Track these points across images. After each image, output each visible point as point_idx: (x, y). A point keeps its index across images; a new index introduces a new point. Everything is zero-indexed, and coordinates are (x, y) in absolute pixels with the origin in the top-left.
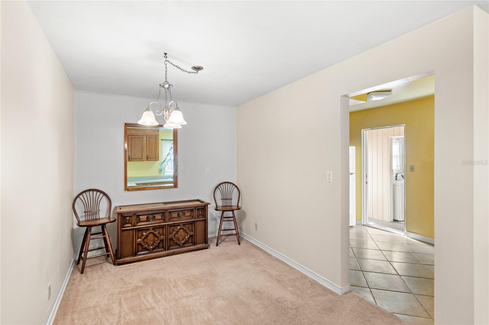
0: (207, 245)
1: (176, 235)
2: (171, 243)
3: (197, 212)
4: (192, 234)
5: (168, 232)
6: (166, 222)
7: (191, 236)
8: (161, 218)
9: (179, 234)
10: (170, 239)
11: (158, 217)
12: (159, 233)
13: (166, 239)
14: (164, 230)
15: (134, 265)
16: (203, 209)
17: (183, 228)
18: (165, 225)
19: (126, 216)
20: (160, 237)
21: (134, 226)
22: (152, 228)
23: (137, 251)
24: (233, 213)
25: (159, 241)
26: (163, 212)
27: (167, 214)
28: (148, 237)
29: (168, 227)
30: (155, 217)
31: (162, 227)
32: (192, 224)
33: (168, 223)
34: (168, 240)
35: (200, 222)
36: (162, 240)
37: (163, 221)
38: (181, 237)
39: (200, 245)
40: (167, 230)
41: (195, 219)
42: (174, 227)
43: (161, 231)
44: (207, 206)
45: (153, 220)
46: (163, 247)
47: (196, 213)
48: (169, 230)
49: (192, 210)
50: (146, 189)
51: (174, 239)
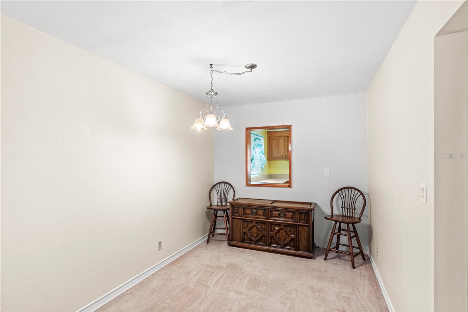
0: (311, 254)
1: (277, 234)
2: (272, 241)
3: (299, 216)
4: (294, 238)
5: (269, 229)
6: (267, 219)
7: (292, 239)
8: (263, 214)
9: (280, 234)
10: (271, 236)
11: (261, 212)
12: (261, 228)
13: (267, 234)
14: (266, 227)
15: (239, 250)
16: (306, 213)
17: (284, 228)
18: (267, 222)
19: (236, 206)
20: (262, 232)
21: (241, 217)
22: (255, 221)
23: (243, 239)
24: (348, 226)
25: (261, 236)
26: (265, 209)
27: (268, 212)
28: (253, 229)
29: (269, 224)
30: (257, 212)
31: (265, 223)
32: (293, 227)
33: (269, 220)
34: (269, 237)
35: (303, 228)
36: (264, 236)
37: (265, 218)
38: (283, 238)
39: (303, 252)
40: (268, 227)
41: (297, 222)
42: (275, 226)
43: (263, 226)
44: (310, 212)
45: (256, 214)
46: (265, 242)
47: (297, 216)
48: (271, 228)
49: (293, 212)
50: (262, 186)
51: (275, 237)
